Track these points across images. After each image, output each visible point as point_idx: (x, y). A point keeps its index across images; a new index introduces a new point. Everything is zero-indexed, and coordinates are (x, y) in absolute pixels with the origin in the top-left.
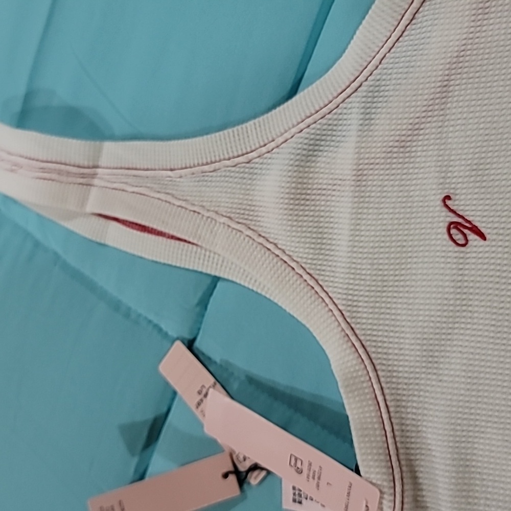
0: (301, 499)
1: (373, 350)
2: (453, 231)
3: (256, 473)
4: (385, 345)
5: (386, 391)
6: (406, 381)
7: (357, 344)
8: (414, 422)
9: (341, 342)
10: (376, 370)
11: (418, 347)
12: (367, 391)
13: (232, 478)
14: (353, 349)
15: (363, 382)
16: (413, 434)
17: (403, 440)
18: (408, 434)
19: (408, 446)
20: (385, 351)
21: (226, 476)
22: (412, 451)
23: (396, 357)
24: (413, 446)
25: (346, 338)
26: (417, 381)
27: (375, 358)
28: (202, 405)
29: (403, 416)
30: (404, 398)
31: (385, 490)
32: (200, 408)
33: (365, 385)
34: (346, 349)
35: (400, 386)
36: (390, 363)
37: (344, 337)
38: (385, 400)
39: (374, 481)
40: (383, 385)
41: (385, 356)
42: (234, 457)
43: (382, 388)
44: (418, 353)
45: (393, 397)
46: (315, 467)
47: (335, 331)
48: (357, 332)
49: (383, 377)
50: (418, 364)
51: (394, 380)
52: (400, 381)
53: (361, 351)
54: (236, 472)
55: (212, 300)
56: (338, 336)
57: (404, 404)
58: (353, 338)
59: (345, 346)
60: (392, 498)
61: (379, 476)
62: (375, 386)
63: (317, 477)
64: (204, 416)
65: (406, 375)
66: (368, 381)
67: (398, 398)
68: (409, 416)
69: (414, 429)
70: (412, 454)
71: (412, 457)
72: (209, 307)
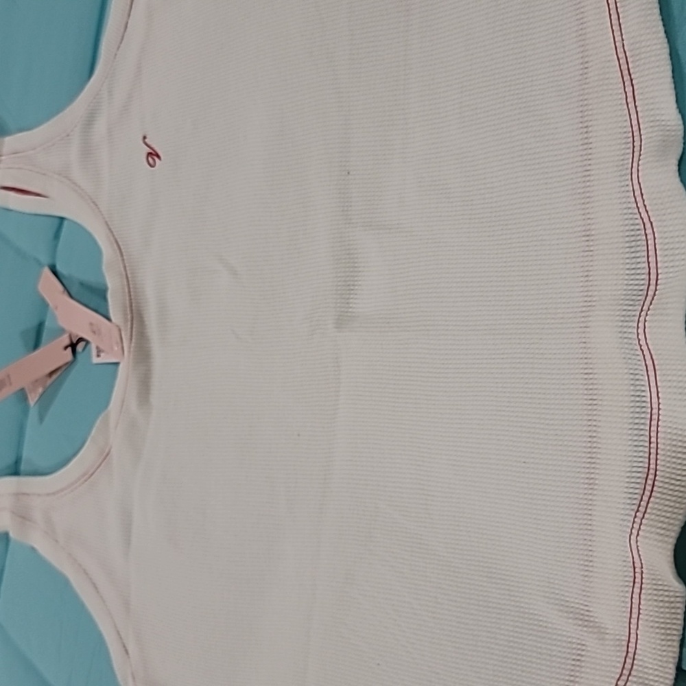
2: (150, 159)
3: (81, 343)
13: (69, 350)
21: (66, 348)
42: (72, 336)
54: (72, 344)
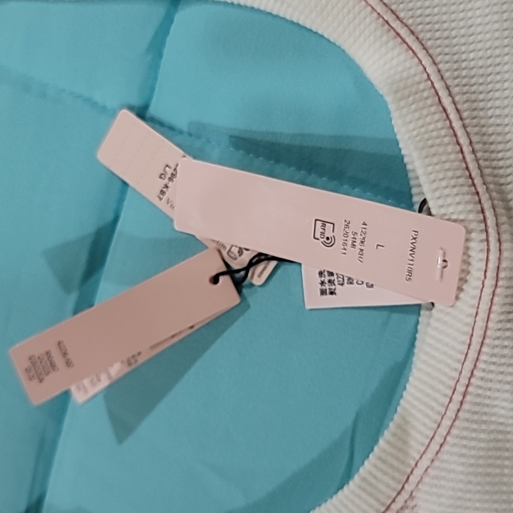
0: (333, 287)
1: (428, 35)
3: (260, 268)
4: (445, 25)
5: (455, 90)
6: (481, 71)
7: (403, 32)
8: (499, 129)
9: (378, 33)
10: (435, 63)
11: (496, 17)
12: (425, 94)
14: (399, 40)
15: (419, 83)
16: (500, 147)
17: (487, 155)
18: (493, 147)
19: (495, 163)
20: (446, 34)
21: (215, 280)
22: (501, 172)
23: (463, 40)
24: (501, 163)
25: (386, 26)
26: (498, 69)
27: (432, 46)
28: (168, 193)
29: (483, 122)
30: (481, 97)
31: (473, 226)
32: (165, 198)
33: (422, 86)
34: (387, 43)
35: (473, 81)
36: (455, 49)
37: (383, 26)
38: (454, 103)
39: (454, 217)
40: (449, 82)
41: (447, 42)
42: (225, 253)
43: (448, 88)
44: (496, 26)
45: (465, 97)
46: (356, 227)
47: (368, 20)
48: (402, 15)
49: (447, 71)
50: (497, 43)
51: (464, 73)
52: (473, 73)
53: (410, 40)
54: (230, 272)
55: (169, 40)
56: (373, 26)
57: (481, 105)
58: (396, 24)
59: (385, 38)
60: (484, 236)
61: (460, 208)
62: (438, 85)
63: (358, 242)
64: (172, 207)
65: (480, 63)
66: (426, 81)
67: (473, 97)
68: (492, 121)
69: (500, 139)
70: (502, 176)
71: (502, 181)
72: (166, 52)
